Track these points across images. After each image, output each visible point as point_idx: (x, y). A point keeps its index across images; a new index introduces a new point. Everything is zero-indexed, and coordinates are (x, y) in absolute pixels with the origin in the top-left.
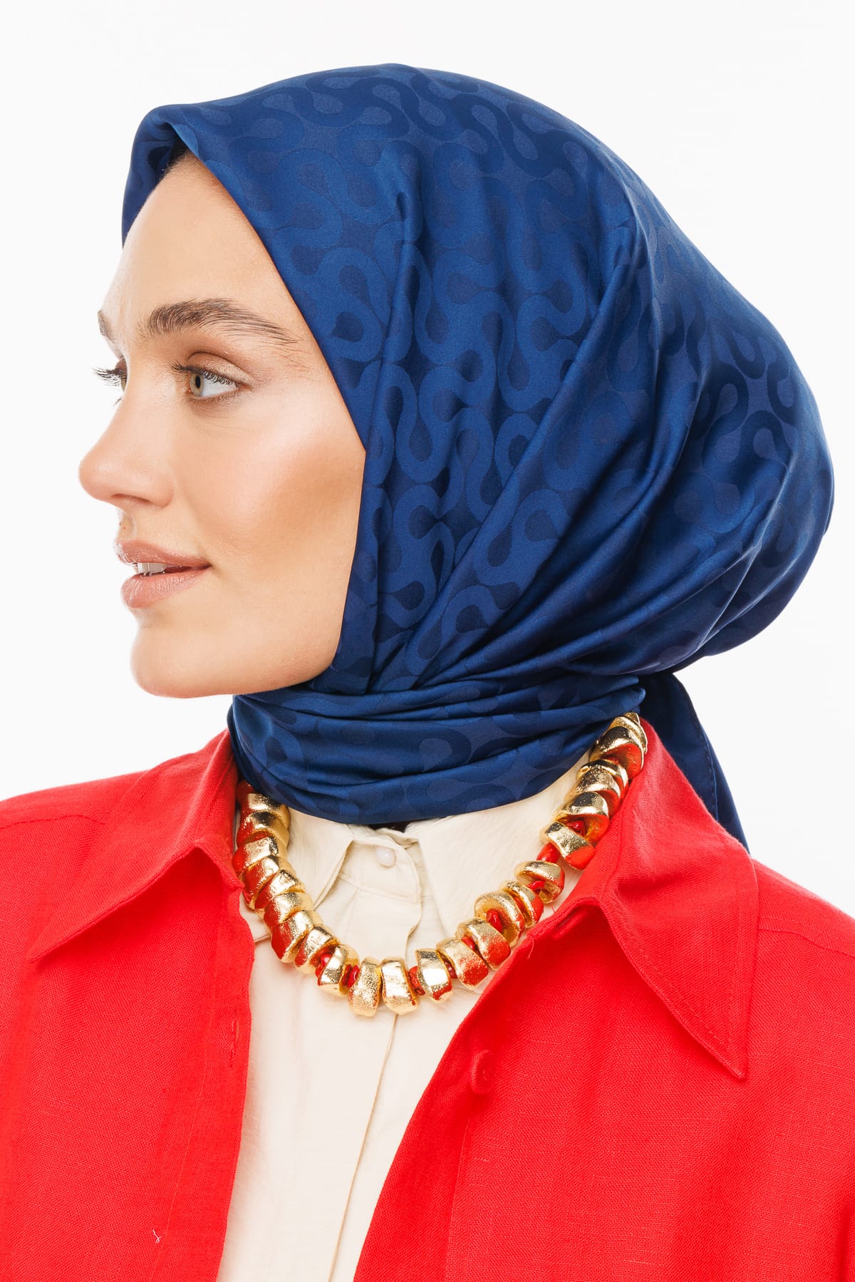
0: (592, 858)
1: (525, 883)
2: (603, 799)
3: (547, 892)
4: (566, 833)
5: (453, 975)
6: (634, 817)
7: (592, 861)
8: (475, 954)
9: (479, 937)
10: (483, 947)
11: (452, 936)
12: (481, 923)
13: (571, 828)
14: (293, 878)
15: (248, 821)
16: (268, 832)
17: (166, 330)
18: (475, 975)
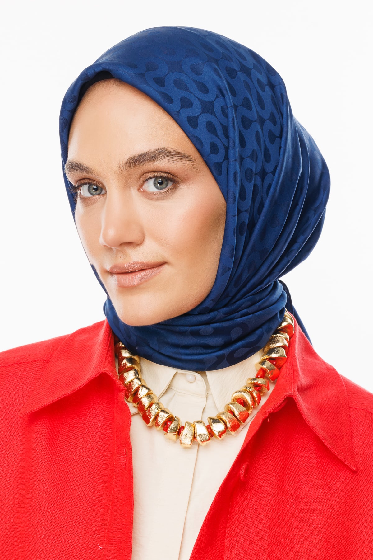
8: (235, 418)
12: (235, 404)
13: (272, 363)
14: (148, 389)
15: (124, 363)
16: (133, 367)
17: (135, 166)
18: (235, 427)
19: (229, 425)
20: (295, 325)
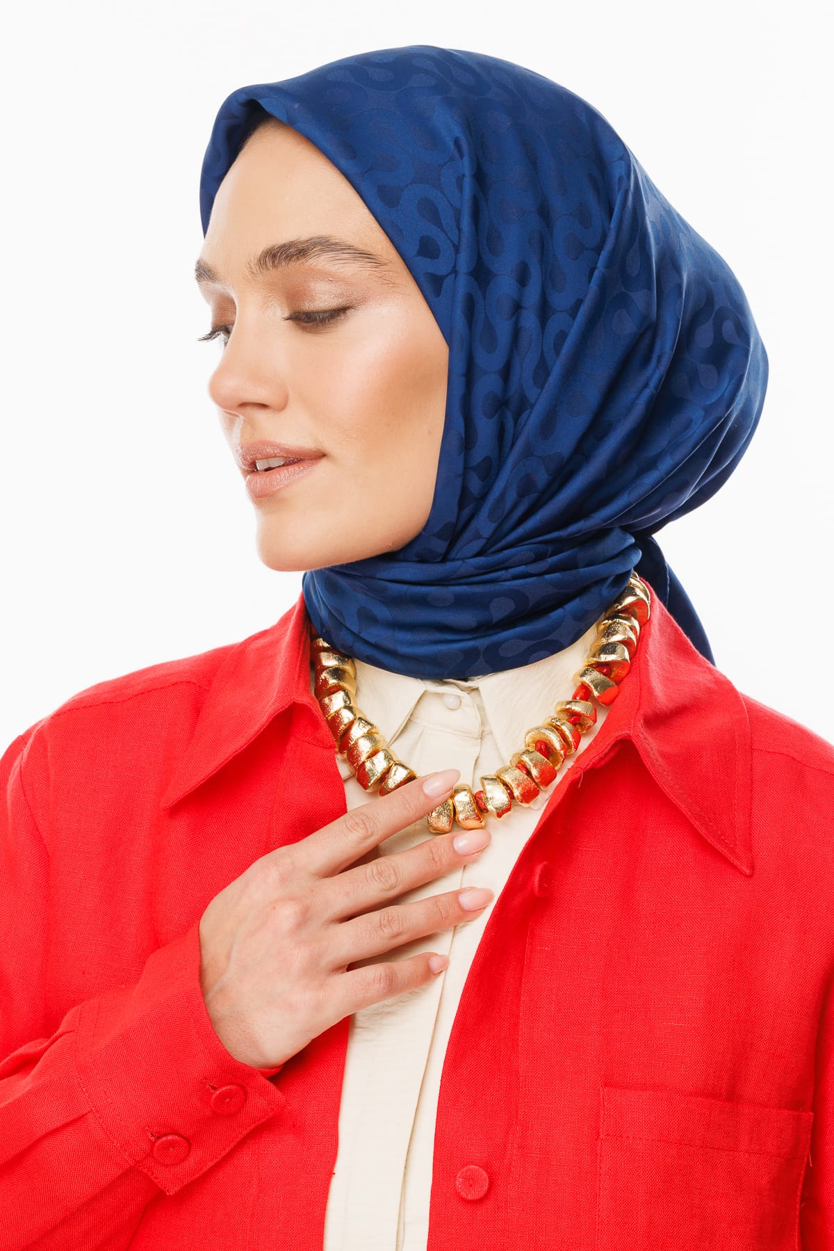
0: (617, 696)
1: (564, 716)
2: (625, 648)
3: (581, 725)
4: (596, 675)
5: (511, 795)
6: (648, 661)
7: (617, 699)
8: (529, 779)
9: (532, 765)
10: (535, 772)
11: (508, 764)
12: (532, 752)
13: (601, 672)
14: (369, 724)
15: (323, 678)
16: (340, 686)
18: (529, 796)
19: (517, 793)
20: (652, 601)
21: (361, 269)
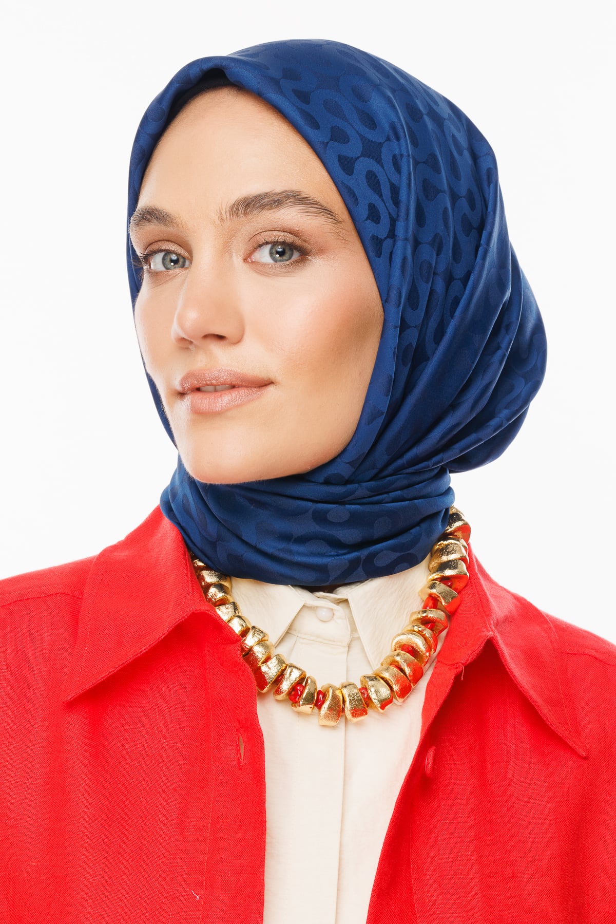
2: (463, 564)
5: (392, 690)
8: (404, 676)
9: (404, 664)
10: (407, 670)
12: (402, 654)
17: (245, 214)
21: (325, 223)
